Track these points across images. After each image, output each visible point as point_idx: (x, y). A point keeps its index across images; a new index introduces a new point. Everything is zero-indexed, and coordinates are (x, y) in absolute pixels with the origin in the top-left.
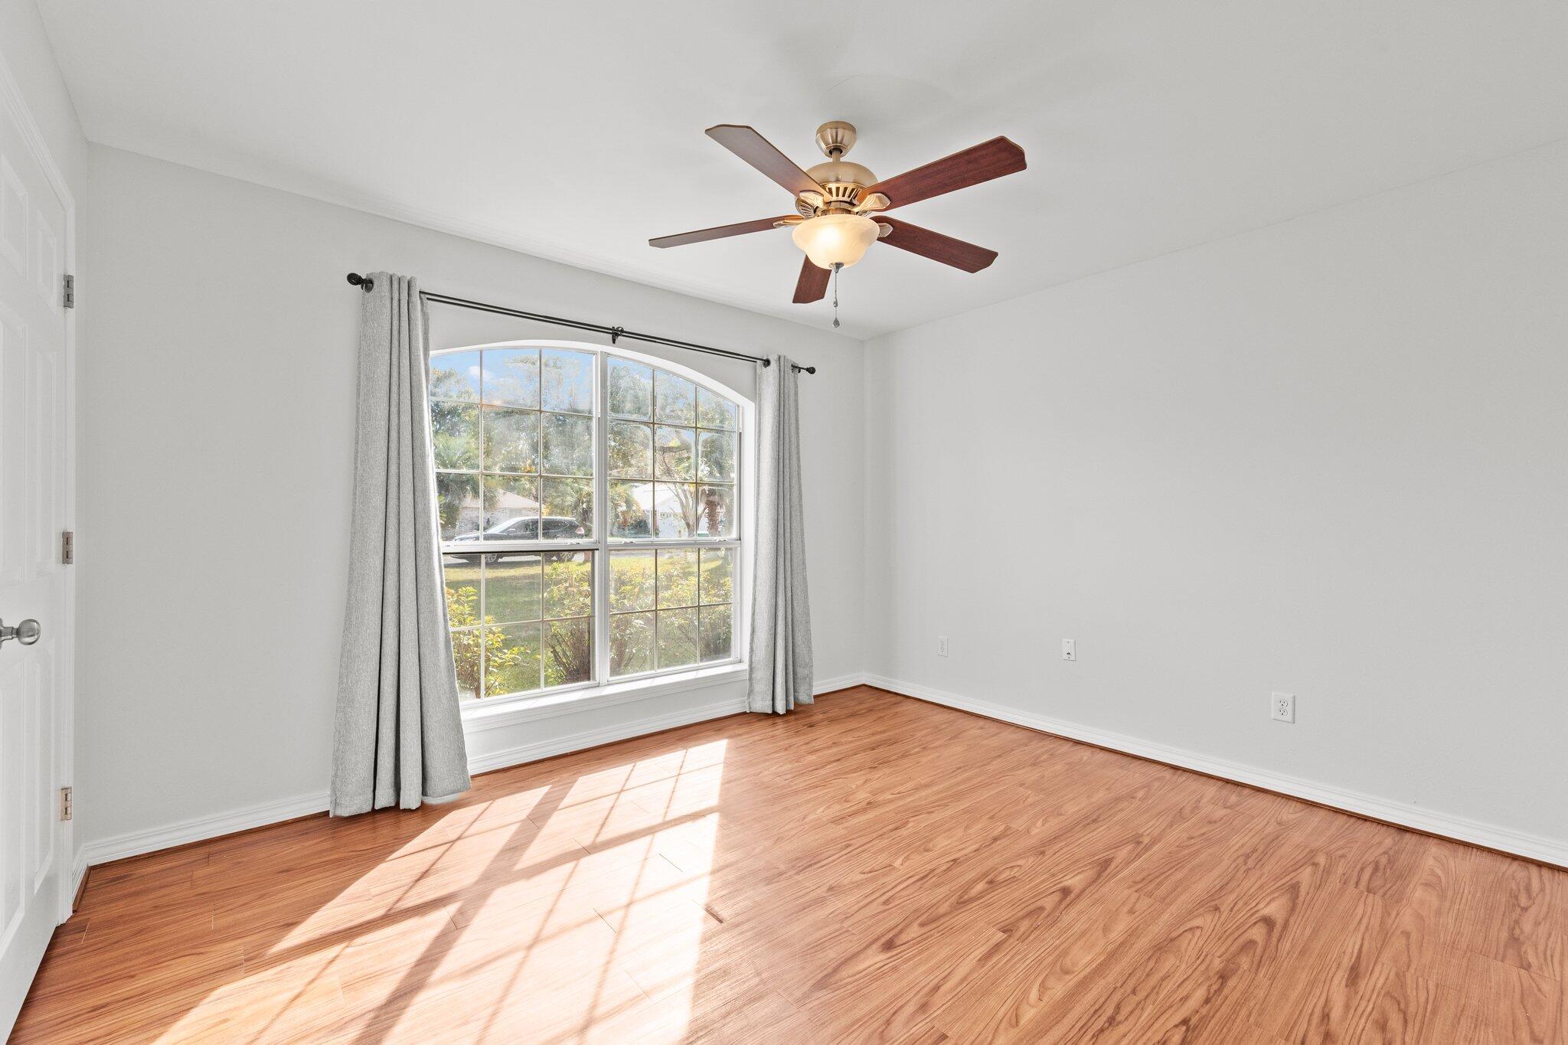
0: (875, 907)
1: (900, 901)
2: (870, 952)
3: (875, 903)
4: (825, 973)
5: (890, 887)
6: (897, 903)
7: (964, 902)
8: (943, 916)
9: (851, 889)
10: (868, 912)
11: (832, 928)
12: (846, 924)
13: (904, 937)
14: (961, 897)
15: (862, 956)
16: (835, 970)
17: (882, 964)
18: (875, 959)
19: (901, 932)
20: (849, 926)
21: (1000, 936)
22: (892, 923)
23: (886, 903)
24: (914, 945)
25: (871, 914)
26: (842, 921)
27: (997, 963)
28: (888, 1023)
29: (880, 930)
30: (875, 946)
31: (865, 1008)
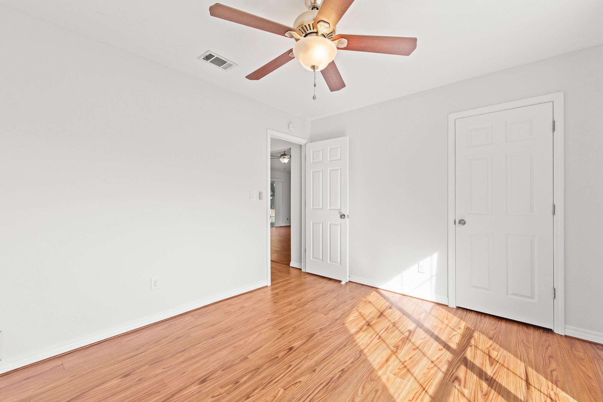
0: (294, 364)
1: (283, 368)
2: (297, 346)
3: (295, 365)
4: (311, 339)
5: (287, 374)
6: (285, 367)
7: (256, 370)
8: (267, 362)
9: (305, 371)
10: (298, 361)
11: (311, 353)
12: (306, 355)
13: (285, 352)
14: (256, 372)
15: (300, 345)
16: (308, 340)
17: (293, 343)
18: (296, 344)
19: (286, 354)
20: (304, 354)
21: (248, 357)
22: (289, 357)
23: (290, 366)
24: (282, 350)
25: (296, 360)
26: (307, 356)
27: (257, 347)
28: (293, 330)
29: (294, 353)
30: (296, 348)
31: (299, 333)
